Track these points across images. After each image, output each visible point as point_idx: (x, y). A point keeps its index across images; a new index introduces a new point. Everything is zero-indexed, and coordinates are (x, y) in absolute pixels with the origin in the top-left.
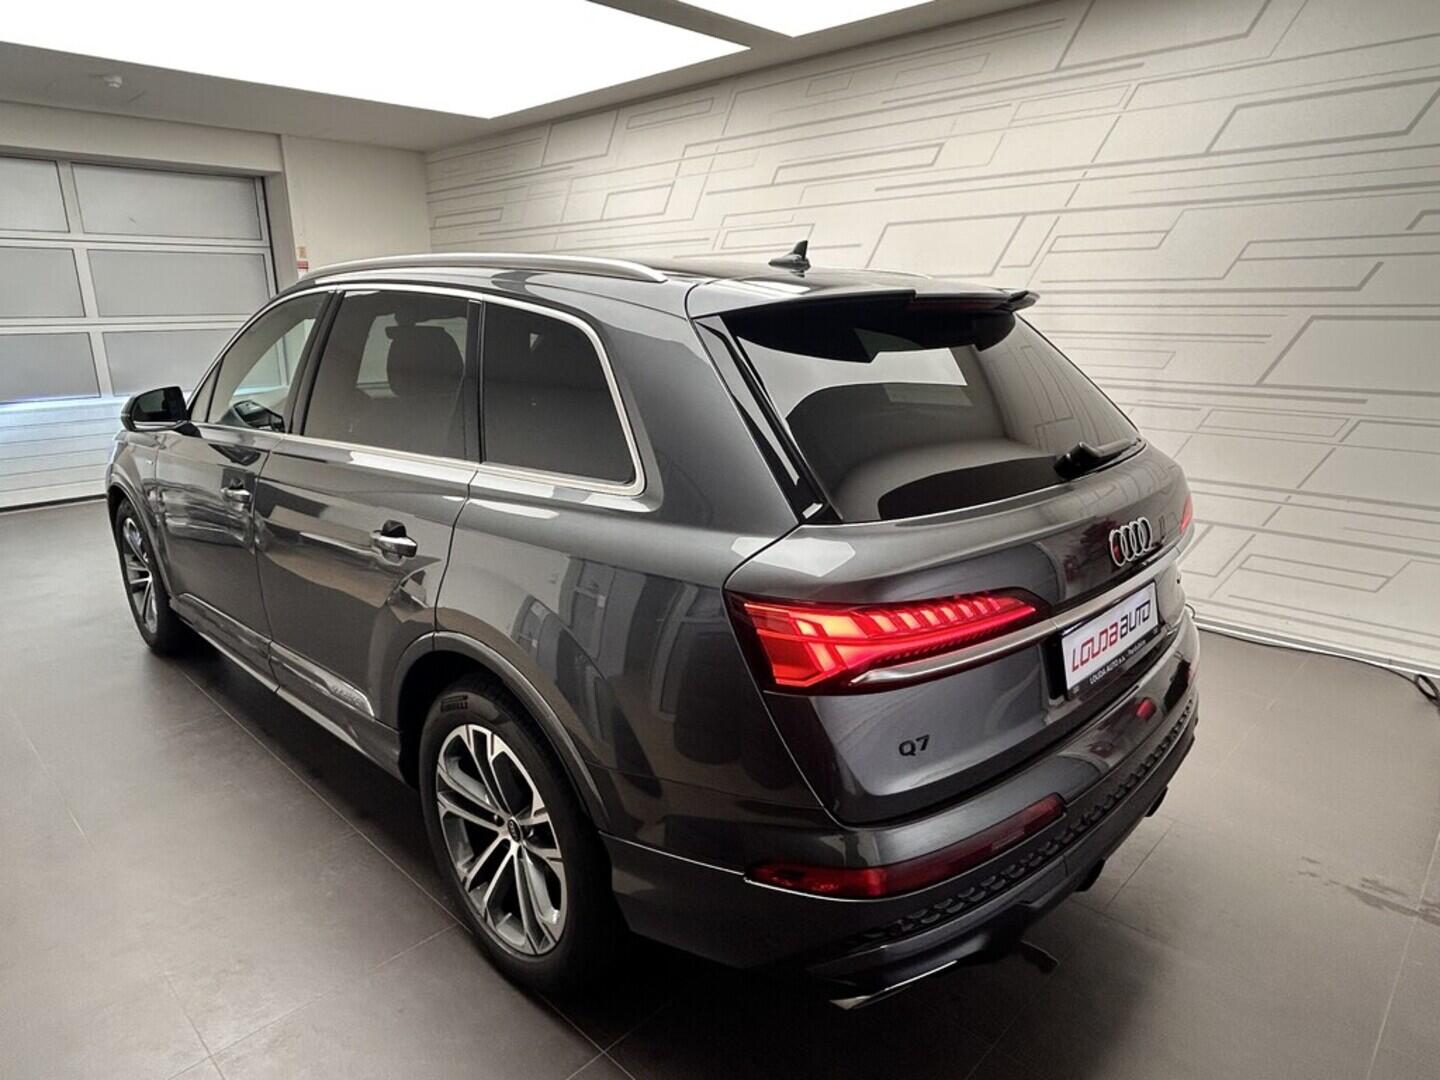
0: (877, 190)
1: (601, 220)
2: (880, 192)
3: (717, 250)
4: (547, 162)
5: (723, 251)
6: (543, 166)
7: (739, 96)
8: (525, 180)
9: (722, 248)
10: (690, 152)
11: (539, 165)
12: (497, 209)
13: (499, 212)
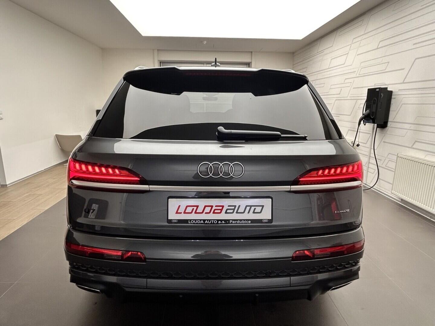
0: (414, 44)
1: (329, 68)
2: (415, 45)
3: (358, 75)
4: (319, 51)
5: (359, 76)
6: (317, 53)
7: (371, 16)
8: (313, 58)
9: (359, 75)
10: (355, 41)
11: (316, 52)
12: (306, 68)
13: (306, 69)
